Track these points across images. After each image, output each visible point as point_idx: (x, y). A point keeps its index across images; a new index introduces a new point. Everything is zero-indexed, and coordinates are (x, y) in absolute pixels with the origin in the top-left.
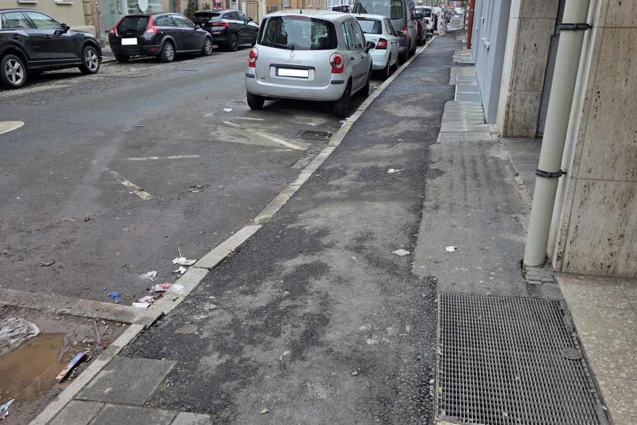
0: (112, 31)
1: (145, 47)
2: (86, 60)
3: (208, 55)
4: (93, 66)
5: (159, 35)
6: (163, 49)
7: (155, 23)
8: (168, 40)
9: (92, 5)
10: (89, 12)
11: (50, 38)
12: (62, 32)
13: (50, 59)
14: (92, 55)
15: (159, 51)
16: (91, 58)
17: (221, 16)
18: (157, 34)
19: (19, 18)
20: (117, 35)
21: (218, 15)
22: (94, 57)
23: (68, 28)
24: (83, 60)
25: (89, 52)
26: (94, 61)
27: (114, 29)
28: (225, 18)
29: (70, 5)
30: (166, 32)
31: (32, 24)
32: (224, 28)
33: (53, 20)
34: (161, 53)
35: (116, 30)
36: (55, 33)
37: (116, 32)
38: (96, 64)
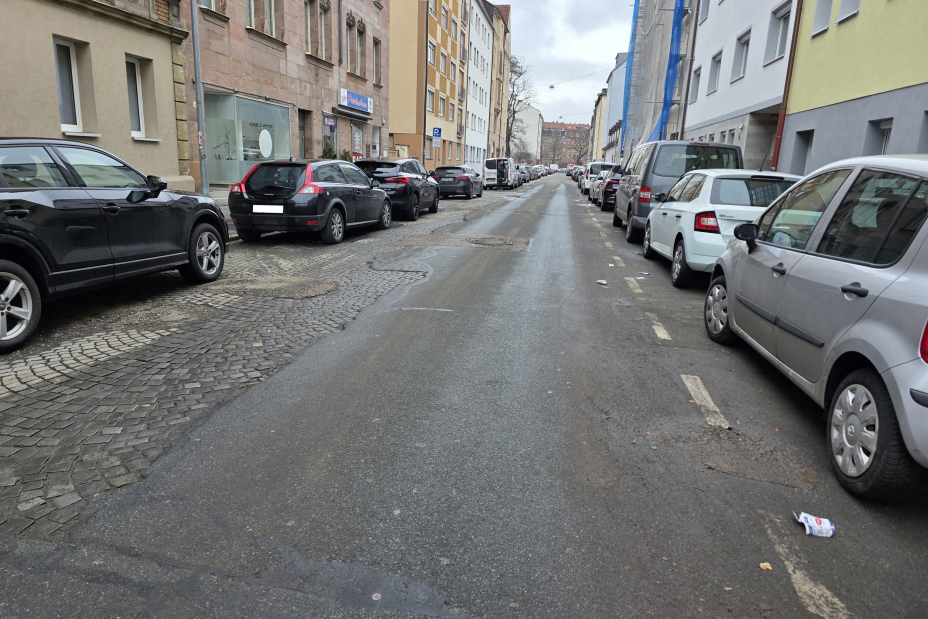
0: (236, 189)
1: (297, 217)
2: (198, 254)
3: (385, 228)
4: (211, 265)
5: (322, 197)
6: (329, 222)
7: (315, 177)
8: (337, 206)
9: (191, 146)
10: (186, 156)
11: (115, 211)
12: (146, 196)
13: (113, 260)
14: (210, 242)
15: (321, 225)
16: (207, 247)
17: (398, 167)
18: (320, 195)
19: (37, 160)
20: (246, 196)
21: (394, 165)
22: (214, 245)
23: (163, 186)
24: (191, 254)
25: (205, 236)
26: (214, 254)
27: (239, 185)
28: (404, 171)
29: (156, 143)
30: (334, 192)
31: (70, 176)
32: (403, 185)
33: (126, 168)
34: (325, 228)
35: (243, 186)
36: (129, 198)
37: (244, 190)
38: (217, 261)
